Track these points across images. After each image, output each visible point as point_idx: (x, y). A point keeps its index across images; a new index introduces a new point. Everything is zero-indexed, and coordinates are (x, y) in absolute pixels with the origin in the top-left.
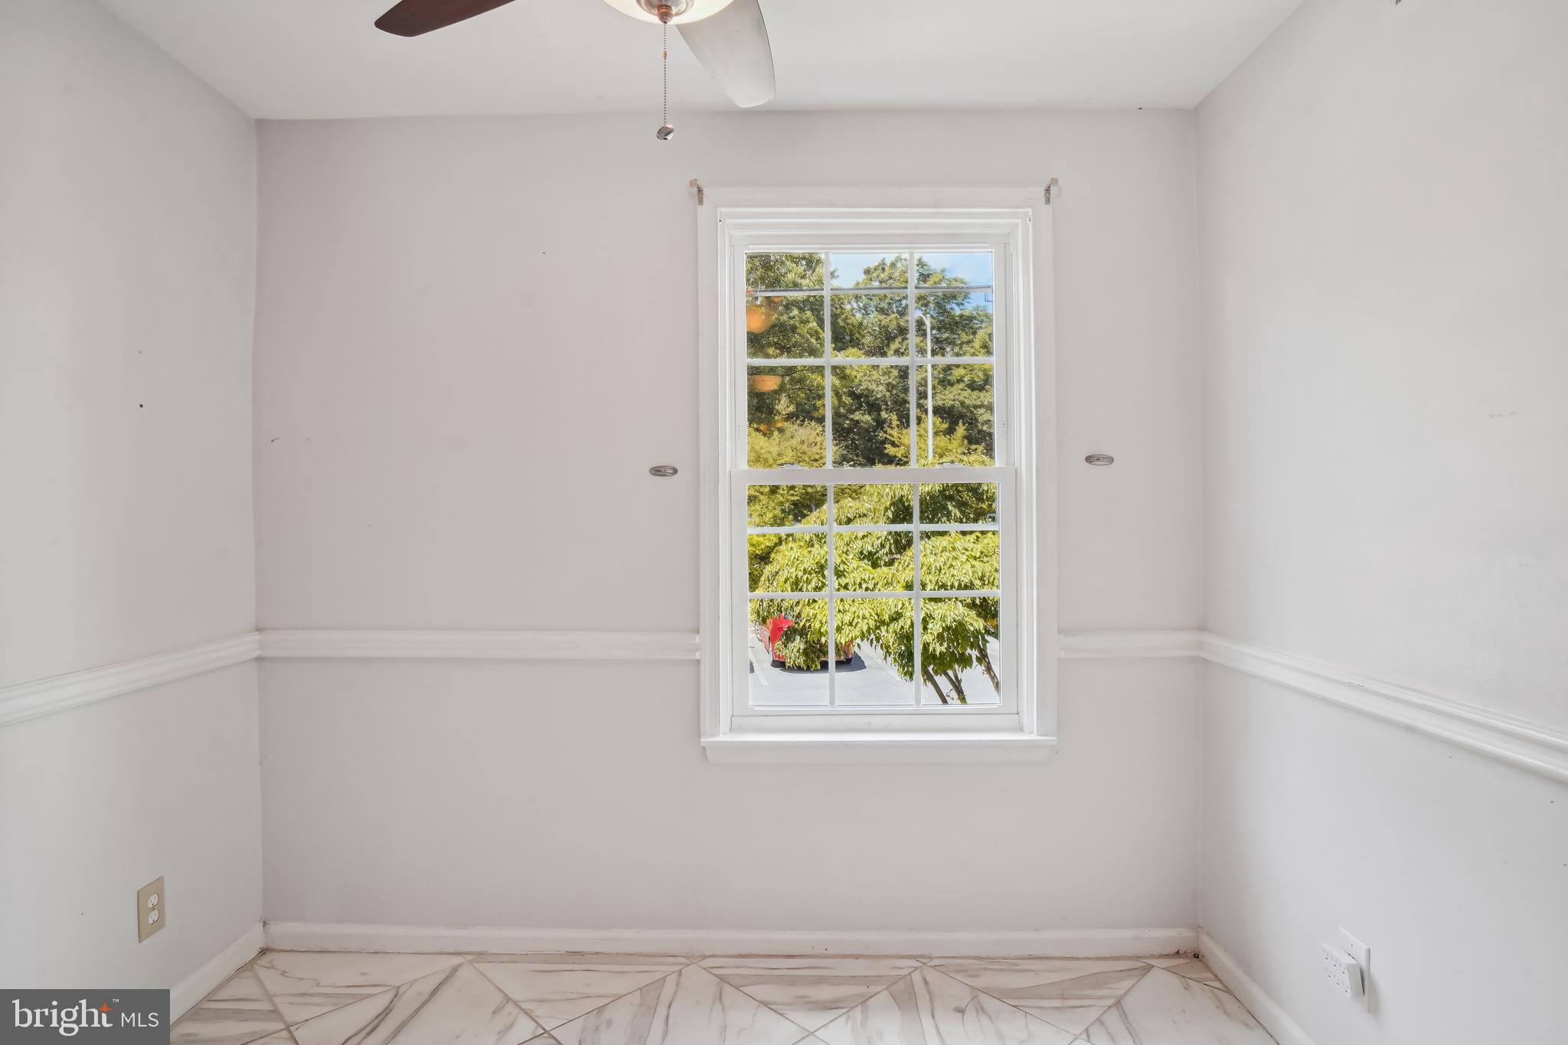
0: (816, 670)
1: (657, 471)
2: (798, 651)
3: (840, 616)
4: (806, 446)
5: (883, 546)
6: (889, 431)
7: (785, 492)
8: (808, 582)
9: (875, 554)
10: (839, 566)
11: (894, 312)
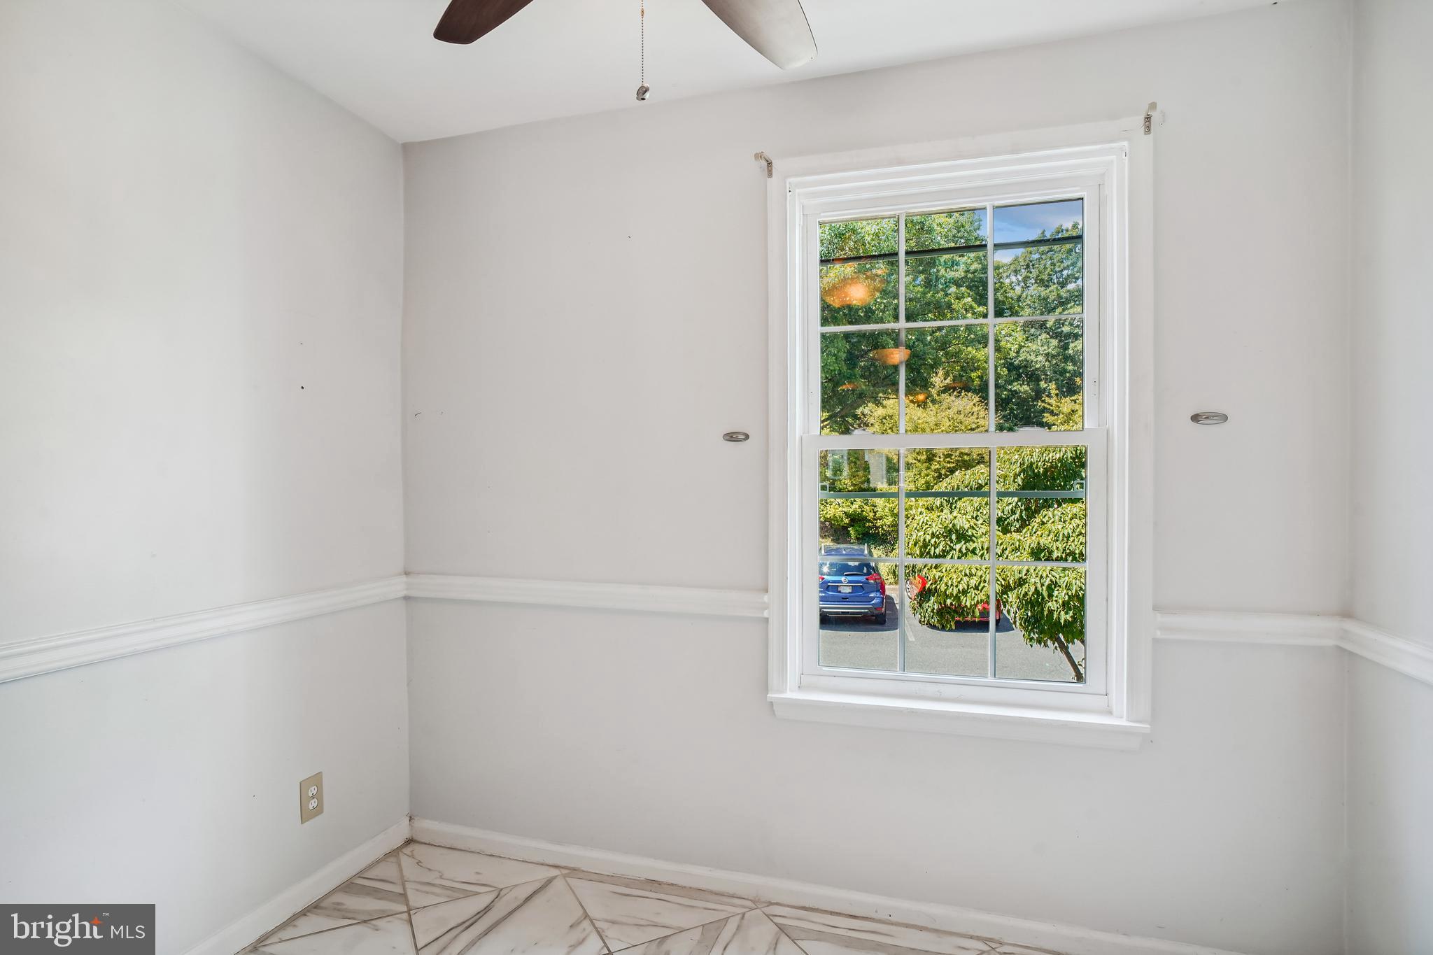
0: (951, 630)
1: (732, 437)
2: (932, 611)
3: (965, 579)
4: (962, 416)
5: (1013, 512)
6: (1047, 400)
7: (942, 460)
8: (936, 545)
9: (1006, 519)
10: (967, 531)
11: (1054, 284)
